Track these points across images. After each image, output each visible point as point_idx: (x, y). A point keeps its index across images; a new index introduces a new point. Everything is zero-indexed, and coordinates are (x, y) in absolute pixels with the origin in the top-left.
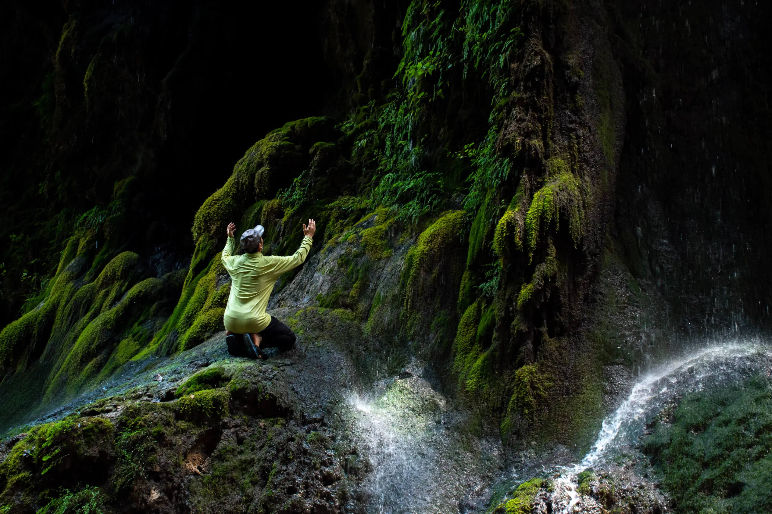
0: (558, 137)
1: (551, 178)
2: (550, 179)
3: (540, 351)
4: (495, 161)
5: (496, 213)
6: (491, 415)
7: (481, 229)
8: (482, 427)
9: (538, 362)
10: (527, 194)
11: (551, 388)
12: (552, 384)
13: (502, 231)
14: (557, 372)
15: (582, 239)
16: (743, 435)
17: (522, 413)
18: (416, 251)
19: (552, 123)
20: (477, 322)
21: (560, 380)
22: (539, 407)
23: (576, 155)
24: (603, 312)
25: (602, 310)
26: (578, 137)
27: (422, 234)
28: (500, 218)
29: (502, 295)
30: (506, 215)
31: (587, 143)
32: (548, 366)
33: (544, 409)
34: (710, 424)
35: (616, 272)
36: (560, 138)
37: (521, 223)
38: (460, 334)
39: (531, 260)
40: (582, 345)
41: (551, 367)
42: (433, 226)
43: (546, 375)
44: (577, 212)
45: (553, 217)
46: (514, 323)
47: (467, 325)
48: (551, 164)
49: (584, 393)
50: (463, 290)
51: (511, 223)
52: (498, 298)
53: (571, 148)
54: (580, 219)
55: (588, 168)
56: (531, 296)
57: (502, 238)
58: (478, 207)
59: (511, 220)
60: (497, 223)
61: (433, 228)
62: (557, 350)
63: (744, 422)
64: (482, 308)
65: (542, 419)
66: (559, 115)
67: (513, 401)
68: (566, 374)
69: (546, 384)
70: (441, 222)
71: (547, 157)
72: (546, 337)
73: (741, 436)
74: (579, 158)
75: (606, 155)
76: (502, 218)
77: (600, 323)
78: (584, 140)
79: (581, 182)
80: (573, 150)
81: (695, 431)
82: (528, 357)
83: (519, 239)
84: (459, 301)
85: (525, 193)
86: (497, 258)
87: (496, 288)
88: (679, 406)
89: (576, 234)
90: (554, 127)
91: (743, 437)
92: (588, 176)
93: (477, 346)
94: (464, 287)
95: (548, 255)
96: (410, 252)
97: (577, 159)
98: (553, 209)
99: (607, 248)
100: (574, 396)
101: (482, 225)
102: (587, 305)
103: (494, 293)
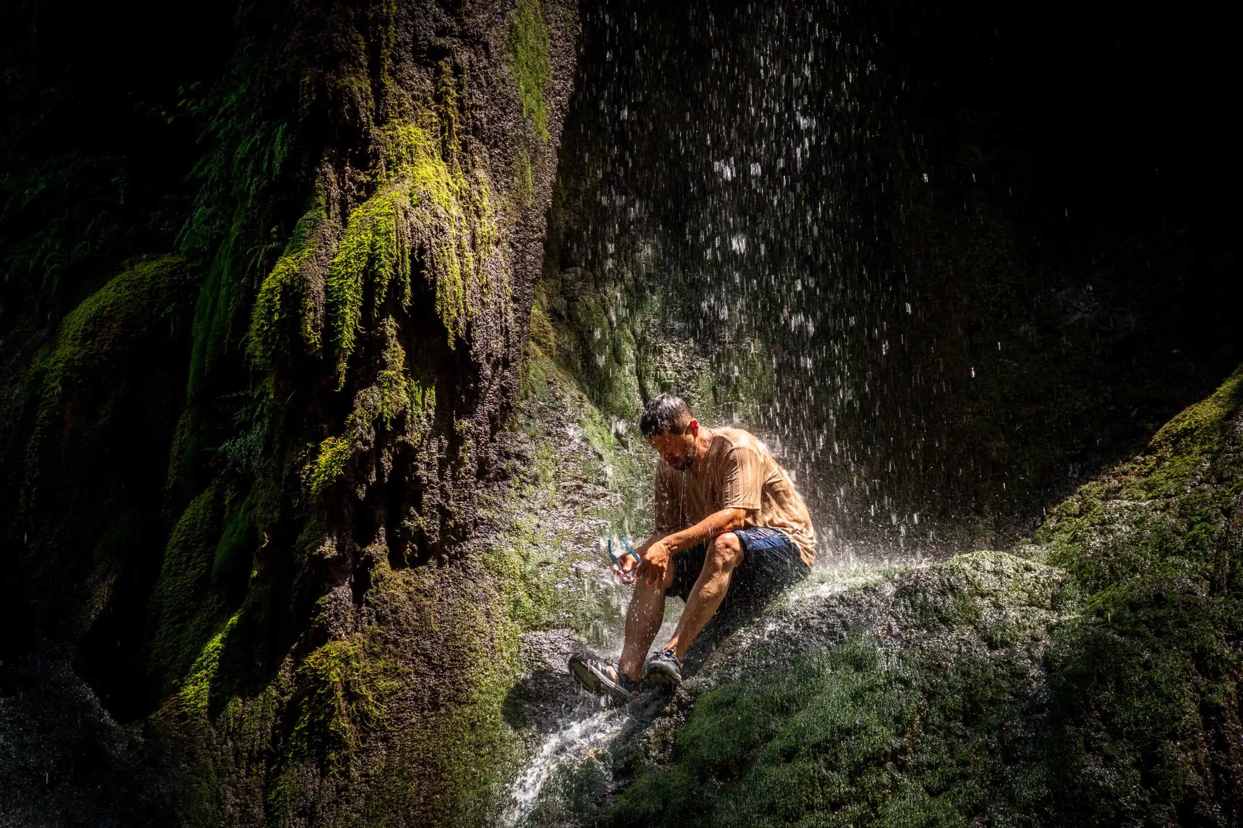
0: (409, 68)
1: (392, 173)
2: (388, 176)
3: (368, 604)
4: (251, 131)
5: (256, 262)
6: (243, 772)
7: (221, 303)
8: (220, 803)
9: (363, 631)
10: (332, 215)
11: (394, 693)
12: (396, 684)
13: (270, 308)
14: (409, 655)
15: (469, 325)
16: (824, 782)
17: (321, 760)
18: (52, 360)
19: (395, 34)
20: (212, 538)
21: (417, 673)
22: (364, 742)
23: (454, 114)
24: (524, 501)
25: (522, 497)
26: (457, 70)
27: (68, 317)
28: (267, 276)
29: (274, 469)
30: (280, 267)
31: (480, 86)
32: (386, 642)
33: (377, 748)
34: (754, 758)
35: (558, 403)
36: (414, 71)
37: (318, 286)
38: (169, 570)
39: (343, 379)
40: (471, 584)
41: (396, 643)
42: (97, 295)
43: (381, 664)
44: (455, 260)
45: (396, 271)
46: (302, 538)
47: (186, 547)
48: (392, 137)
49: (474, 702)
50: (178, 459)
51: (292, 287)
52: (265, 476)
53: (439, 98)
54: (464, 276)
55: (484, 149)
56: (344, 469)
57: (271, 325)
58: (215, 244)
59: (292, 281)
60: (259, 286)
61: (97, 301)
62: (410, 599)
63: (826, 750)
64: (227, 502)
65: (371, 772)
66: (411, 12)
67: (300, 732)
68: (430, 659)
69: (383, 684)
70: (118, 285)
71: (381, 120)
72: (384, 567)
73: (817, 784)
74: (462, 123)
75: (529, 117)
76: (271, 275)
77: (514, 530)
78: (475, 78)
79: (465, 185)
80: (446, 104)
81: (719, 779)
82: (338, 620)
83: (313, 328)
84: (170, 486)
85: (328, 210)
86: (260, 375)
87: (260, 451)
88: (688, 721)
89: (454, 312)
90: (398, 44)
91: (822, 785)
92: (484, 167)
93: (212, 598)
94: (181, 452)
95: (384, 365)
96: (37, 364)
97: (456, 126)
98: (395, 252)
99: (539, 343)
100: (448, 710)
101: (223, 292)
102: (487, 487)
103: (255, 464)
